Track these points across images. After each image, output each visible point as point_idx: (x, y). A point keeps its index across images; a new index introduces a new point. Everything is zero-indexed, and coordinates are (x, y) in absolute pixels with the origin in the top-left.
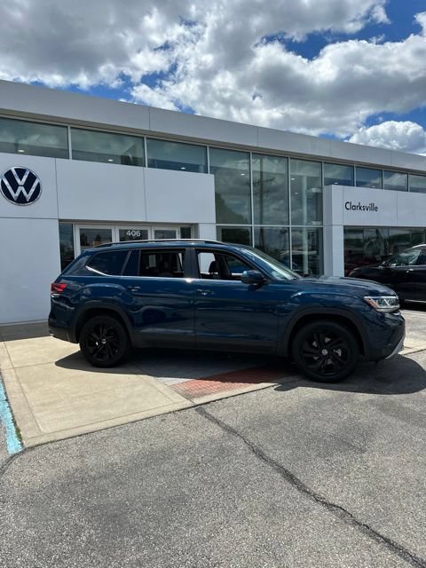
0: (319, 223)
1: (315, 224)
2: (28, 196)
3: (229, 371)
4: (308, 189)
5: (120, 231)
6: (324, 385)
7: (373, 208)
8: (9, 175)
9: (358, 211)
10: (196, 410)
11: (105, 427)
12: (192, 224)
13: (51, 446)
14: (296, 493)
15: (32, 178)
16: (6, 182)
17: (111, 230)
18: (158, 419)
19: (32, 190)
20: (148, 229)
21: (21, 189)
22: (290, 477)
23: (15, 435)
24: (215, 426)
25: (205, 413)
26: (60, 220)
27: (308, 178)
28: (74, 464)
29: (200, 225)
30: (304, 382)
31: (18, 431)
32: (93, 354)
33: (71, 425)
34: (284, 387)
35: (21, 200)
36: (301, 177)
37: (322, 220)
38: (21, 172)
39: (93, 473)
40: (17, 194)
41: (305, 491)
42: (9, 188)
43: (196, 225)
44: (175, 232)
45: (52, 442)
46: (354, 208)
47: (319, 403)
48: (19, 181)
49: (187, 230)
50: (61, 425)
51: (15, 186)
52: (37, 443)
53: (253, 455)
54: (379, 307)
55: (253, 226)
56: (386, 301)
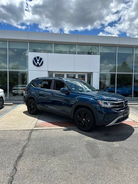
2: (40, 64)
5: (67, 75)
8: (35, 59)
14: (13, 162)
15: (41, 59)
16: (34, 60)
17: (64, 75)
20: (76, 74)
21: (38, 62)
26: (48, 71)
29: (93, 73)
35: (38, 66)
38: (38, 57)
40: (37, 64)
41: (17, 162)
43: (92, 73)
44: (85, 75)
48: (37, 60)
51: (36, 62)
53: (22, 147)
54: (103, 105)
55: (116, 73)
56: (108, 103)
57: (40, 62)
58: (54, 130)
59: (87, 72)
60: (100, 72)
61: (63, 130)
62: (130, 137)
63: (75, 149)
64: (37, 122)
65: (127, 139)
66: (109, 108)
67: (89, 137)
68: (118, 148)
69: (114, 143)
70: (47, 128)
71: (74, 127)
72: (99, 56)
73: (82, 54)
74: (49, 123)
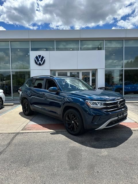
2: (42, 63)
5: (70, 73)
8: (37, 57)
15: (43, 57)
17: (67, 73)
19: (43, 61)
20: (80, 71)
26: (51, 70)
34: (55, 133)
35: (40, 64)
38: (40, 56)
40: (39, 62)
42: (37, 61)
43: (97, 69)
44: (89, 72)
51: (38, 60)
54: (91, 105)
55: (124, 69)
56: (97, 103)
57: (41, 60)
58: (41, 133)
59: (91, 69)
60: (105, 68)
61: (51, 134)
62: (124, 143)
63: (54, 157)
64: (28, 124)
65: (120, 145)
66: (100, 109)
67: (76, 143)
68: (105, 157)
69: (103, 150)
70: (34, 131)
71: (63, 130)
72: (104, 51)
73: (86, 50)
74: (39, 125)
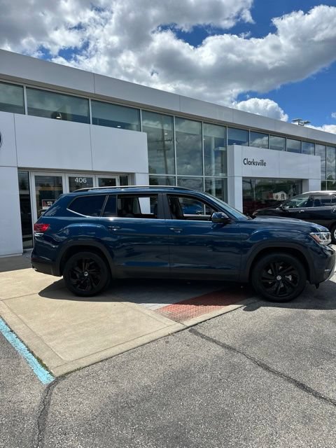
0: (224, 174)
1: (221, 175)
3: (197, 296)
4: (216, 147)
6: (281, 304)
7: (263, 163)
9: (252, 166)
10: (190, 331)
11: (120, 351)
12: (129, 174)
13: (80, 373)
14: (315, 400)
17: (61, 178)
18: (162, 342)
22: (302, 386)
23: (39, 365)
24: (214, 344)
25: (199, 333)
27: (215, 138)
28: (112, 390)
29: (136, 175)
30: (262, 302)
31: (40, 361)
32: (77, 285)
33: (87, 352)
34: (250, 308)
36: (211, 138)
37: (226, 172)
39: (133, 397)
41: (320, 397)
43: (133, 175)
44: (115, 180)
45: (79, 369)
46: (249, 163)
47: (286, 319)
49: (125, 178)
50: (78, 353)
52: (65, 371)
53: (260, 369)
54: (321, 240)
55: (176, 176)
56: (324, 236)
59: (118, 173)
60: (150, 172)
61: (245, 310)
72: (145, 134)
